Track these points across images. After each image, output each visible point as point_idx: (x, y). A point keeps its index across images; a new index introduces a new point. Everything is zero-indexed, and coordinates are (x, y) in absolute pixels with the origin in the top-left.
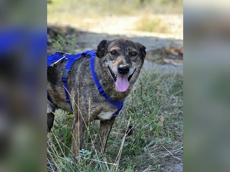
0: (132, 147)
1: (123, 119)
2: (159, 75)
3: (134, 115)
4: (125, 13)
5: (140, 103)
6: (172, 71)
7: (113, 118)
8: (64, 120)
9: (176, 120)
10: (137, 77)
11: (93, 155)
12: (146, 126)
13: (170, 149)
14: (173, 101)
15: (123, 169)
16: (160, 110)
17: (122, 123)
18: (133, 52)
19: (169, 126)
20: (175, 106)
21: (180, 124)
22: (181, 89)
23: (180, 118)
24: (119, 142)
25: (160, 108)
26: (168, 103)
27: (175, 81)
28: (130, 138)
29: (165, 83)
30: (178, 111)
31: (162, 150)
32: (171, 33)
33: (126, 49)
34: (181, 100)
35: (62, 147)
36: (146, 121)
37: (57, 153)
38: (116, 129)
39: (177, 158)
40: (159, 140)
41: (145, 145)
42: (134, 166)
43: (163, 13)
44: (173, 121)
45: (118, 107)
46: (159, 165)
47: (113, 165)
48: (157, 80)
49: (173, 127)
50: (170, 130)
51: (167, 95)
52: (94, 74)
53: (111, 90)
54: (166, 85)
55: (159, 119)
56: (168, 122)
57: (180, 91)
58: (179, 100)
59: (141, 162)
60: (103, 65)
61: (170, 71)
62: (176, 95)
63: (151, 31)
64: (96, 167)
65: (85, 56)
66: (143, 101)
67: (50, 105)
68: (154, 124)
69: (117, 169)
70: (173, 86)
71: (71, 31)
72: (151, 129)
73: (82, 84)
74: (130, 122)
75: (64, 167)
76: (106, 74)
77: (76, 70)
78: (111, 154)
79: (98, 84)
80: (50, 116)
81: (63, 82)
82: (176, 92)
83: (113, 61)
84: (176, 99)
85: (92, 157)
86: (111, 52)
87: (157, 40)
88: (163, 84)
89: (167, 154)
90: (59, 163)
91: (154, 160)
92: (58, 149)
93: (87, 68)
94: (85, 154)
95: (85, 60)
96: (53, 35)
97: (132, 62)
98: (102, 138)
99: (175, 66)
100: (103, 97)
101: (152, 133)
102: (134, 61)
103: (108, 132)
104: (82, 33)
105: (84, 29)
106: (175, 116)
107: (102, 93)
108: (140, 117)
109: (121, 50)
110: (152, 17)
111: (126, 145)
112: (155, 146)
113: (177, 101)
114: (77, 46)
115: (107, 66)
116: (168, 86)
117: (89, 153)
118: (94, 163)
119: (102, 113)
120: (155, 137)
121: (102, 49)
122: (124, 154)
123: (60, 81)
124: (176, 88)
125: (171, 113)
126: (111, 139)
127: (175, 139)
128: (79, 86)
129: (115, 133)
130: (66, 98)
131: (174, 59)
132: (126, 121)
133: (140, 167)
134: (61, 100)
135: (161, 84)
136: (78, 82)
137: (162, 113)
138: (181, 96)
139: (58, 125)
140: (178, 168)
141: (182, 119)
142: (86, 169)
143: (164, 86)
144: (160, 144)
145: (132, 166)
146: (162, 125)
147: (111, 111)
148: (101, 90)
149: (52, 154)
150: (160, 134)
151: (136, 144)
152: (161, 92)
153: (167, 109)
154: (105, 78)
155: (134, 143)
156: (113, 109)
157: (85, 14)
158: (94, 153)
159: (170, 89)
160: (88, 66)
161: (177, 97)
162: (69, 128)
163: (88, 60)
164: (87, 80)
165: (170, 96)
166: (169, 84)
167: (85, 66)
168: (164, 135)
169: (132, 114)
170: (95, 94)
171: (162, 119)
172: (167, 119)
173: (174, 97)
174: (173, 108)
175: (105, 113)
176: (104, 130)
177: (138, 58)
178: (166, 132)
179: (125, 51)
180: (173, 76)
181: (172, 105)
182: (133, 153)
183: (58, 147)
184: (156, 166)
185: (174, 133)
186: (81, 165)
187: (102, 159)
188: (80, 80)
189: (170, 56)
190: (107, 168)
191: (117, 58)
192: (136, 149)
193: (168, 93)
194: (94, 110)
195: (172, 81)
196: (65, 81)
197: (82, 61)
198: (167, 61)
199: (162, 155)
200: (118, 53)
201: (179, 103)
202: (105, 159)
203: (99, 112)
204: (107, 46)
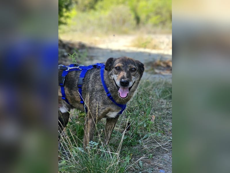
0: (130, 140)
1: (123, 117)
2: (151, 82)
3: (132, 115)
4: (125, 33)
5: (136, 105)
6: (161, 80)
7: (117, 117)
8: (76, 117)
9: (164, 119)
10: (136, 87)
11: (100, 146)
12: (141, 123)
13: (159, 142)
14: (162, 104)
15: (123, 157)
16: (152, 111)
17: (122, 121)
18: (133, 68)
19: (159, 123)
20: (164, 108)
21: (168, 122)
22: (168, 94)
23: (168, 117)
24: (119, 135)
25: (152, 109)
26: (158, 105)
27: (164, 88)
28: (128, 133)
29: (156, 89)
30: (165, 111)
31: (153, 143)
32: (160, 49)
33: (128, 65)
34: (168, 103)
35: (75, 139)
36: (141, 119)
37: (71, 144)
38: (118, 126)
39: (165, 149)
40: (151, 135)
41: (140, 139)
42: (132, 155)
43: (155, 33)
44: (162, 119)
45: (122, 108)
46: (151, 155)
47: (115, 154)
48: (150, 87)
49: (162, 124)
50: (160, 126)
51: (157, 98)
52: (104, 82)
53: (116, 96)
54: (156, 91)
55: (151, 118)
56: (158, 120)
57: (168, 96)
58: (167, 103)
59: (137, 152)
60: (110, 78)
61: (160, 80)
62: (165, 99)
63: (145, 47)
64: (102, 156)
65: (96, 67)
66: (139, 103)
67: (67, 105)
68: (147, 122)
69: (118, 157)
70: (162, 92)
71: (82, 46)
72: (145, 126)
73: (94, 89)
74: (129, 120)
75: (76, 154)
76: (112, 85)
77: (89, 79)
78: (114, 145)
79: (107, 91)
80: (66, 115)
81: (78, 87)
82: (165, 96)
83: (117, 75)
84: (165, 102)
85: (99, 147)
86: (116, 68)
87: (150, 55)
88: (155, 90)
89: (158, 146)
90: (72, 152)
91: (147, 150)
92: (72, 140)
93: (98, 77)
94: (93, 145)
95: (96, 71)
96: (68, 49)
97: (132, 76)
98: (107, 132)
99: (164, 76)
100: (111, 100)
101: (145, 129)
102: (134, 76)
103: (112, 128)
104: (91, 48)
105: (92, 46)
106: (163, 116)
107: (110, 97)
108: (137, 116)
109: (123, 66)
110: (146, 37)
111: (125, 138)
112: (147, 139)
113: (165, 103)
114: (87, 59)
115: (113, 78)
116: (158, 92)
117: (96, 144)
118: (100, 152)
119: (110, 113)
120: (148, 132)
121: (110, 65)
122: (124, 145)
123: (76, 87)
124: (165, 93)
125: (160, 113)
126: (114, 133)
127: (163, 134)
128: (92, 91)
129: (117, 128)
130: (80, 100)
131: (163, 70)
132: (125, 119)
133: (136, 156)
134: (76, 101)
135: (153, 90)
136: (91, 88)
137: (154, 113)
138: (168, 100)
139: (72, 121)
140: (166, 157)
141: (169, 118)
142: (94, 157)
143: (155, 91)
144: (152, 138)
145: (130, 154)
146: (153, 123)
147: (117, 111)
148: (109, 95)
149: (67, 144)
150: (152, 130)
151: (133, 137)
152: (153, 97)
153: (157, 110)
154: (112, 87)
155: (131, 137)
156: (118, 110)
157: (93, 33)
158: (100, 144)
159: (160, 94)
160: (98, 75)
161: (165, 100)
162: (81, 124)
163: (98, 70)
164: (98, 87)
165: (160, 100)
166: (159, 90)
167: (96, 75)
168: (155, 130)
169: (130, 113)
170: (105, 98)
171: (154, 118)
172: (158, 118)
173: (163, 101)
174: (162, 109)
175: (112, 113)
176: (109, 126)
177: (137, 73)
178: (156, 128)
179: (126, 67)
180: (162, 83)
181: (161, 107)
182: (131, 145)
183: (72, 139)
184: (149, 155)
185: (163, 129)
186: (90, 154)
187: (107, 149)
188: (92, 87)
189: (160, 67)
190: (110, 156)
191: (120, 73)
192: (133, 141)
193: (158, 97)
194: (104, 111)
195: (161, 88)
196: (80, 87)
197: (94, 71)
198: (157, 71)
199: (153, 147)
200: (121, 69)
201: (167, 105)
202: (109, 149)
203: (107, 112)
204: (114, 63)
